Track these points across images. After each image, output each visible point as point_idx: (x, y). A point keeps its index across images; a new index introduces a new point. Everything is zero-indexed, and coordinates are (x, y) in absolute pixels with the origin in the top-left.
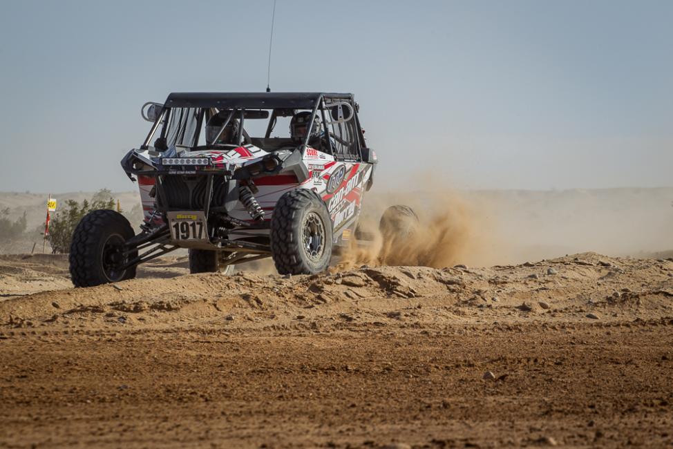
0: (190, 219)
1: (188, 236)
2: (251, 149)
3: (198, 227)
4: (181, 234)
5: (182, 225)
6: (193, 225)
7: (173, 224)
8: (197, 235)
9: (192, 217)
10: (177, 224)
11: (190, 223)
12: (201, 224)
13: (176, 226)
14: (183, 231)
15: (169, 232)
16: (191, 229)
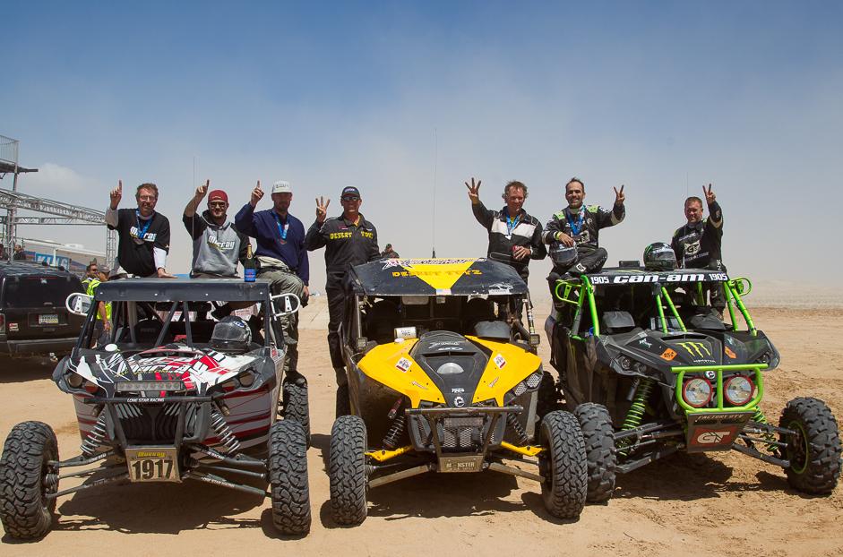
0: (156, 457)
1: (152, 475)
2: (216, 357)
3: (165, 466)
4: (142, 473)
5: (145, 464)
6: (160, 464)
7: (133, 463)
8: (164, 473)
9: (159, 454)
10: (139, 463)
11: (155, 461)
12: (170, 463)
13: (137, 466)
14: (145, 470)
15: (127, 472)
16: (156, 467)
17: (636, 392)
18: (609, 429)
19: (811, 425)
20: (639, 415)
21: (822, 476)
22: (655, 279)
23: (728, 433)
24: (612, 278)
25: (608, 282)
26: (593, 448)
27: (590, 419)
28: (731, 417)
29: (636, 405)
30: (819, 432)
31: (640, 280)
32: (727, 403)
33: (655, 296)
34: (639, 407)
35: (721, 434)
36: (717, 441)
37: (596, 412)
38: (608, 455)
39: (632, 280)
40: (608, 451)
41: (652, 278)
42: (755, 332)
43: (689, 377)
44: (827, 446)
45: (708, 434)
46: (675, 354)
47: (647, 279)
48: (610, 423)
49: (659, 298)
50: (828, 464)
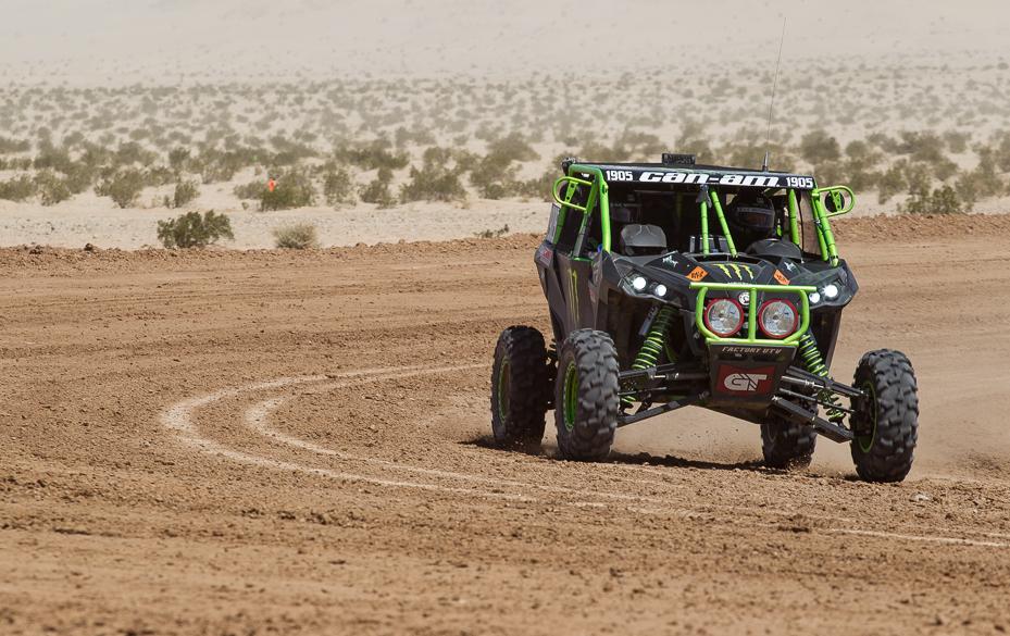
17: (653, 324)
18: (614, 363)
19: (880, 377)
20: (653, 354)
21: (891, 443)
22: (703, 180)
23: (764, 377)
24: (637, 175)
25: (631, 179)
26: (592, 386)
27: (589, 348)
28: (765, 351)
29: (650, 340)
30: (889, 383)
31: (680, 179)
32: (761, 334)
33: (700, 204)
34: (655, 343)
35: (756, 378)
36: (751, 389)
37: (598, 340)
38: (610, 396)
39: (667, 179)
40: (610, 391)
41: (697, 178)
42: (836, 261)
43: (712, 296)
44: (898, 401)
45: (737, 376)
46: (705, 274)
47: (690, 180)
48: (614, 356)
49: (704, 207)
50: (898, 424)
